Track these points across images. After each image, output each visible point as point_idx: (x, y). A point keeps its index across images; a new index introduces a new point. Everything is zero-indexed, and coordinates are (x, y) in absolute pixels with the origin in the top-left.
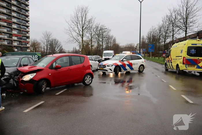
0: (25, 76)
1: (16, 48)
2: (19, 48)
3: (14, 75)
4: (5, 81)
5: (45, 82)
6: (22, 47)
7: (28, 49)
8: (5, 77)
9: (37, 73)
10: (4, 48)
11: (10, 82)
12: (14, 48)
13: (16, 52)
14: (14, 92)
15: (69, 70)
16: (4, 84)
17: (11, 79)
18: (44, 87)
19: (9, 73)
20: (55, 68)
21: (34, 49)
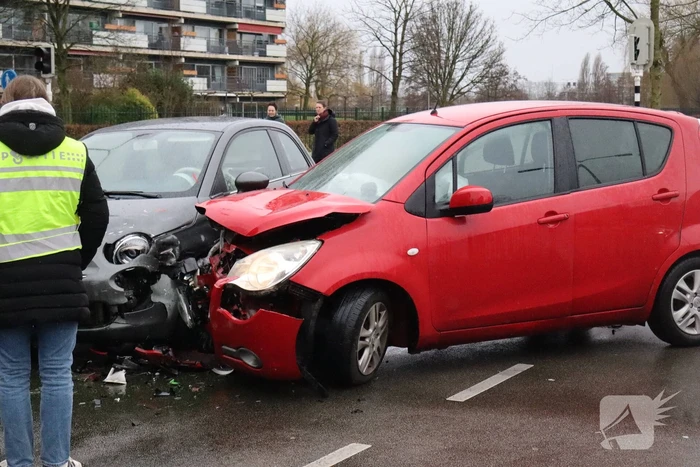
0: (248, 259)
1: (201, 74)
2: (218, 73)
3: (180, 248)
4: (122, 290)
5: (378, 304)
6: (237, 63)
7: (276, 76)
8: (124, 261)
9: (323, 242)
10: (129, 74)
11: (155, 299)
12: (186, 72)
13: (198, 97)
14: (176, 362)
15: (551, 226)
16: (116, 309)
17: (163, 276)
18: (367, 340)
19: (147, 237)
20: (447, 206)
21: (311, 77)
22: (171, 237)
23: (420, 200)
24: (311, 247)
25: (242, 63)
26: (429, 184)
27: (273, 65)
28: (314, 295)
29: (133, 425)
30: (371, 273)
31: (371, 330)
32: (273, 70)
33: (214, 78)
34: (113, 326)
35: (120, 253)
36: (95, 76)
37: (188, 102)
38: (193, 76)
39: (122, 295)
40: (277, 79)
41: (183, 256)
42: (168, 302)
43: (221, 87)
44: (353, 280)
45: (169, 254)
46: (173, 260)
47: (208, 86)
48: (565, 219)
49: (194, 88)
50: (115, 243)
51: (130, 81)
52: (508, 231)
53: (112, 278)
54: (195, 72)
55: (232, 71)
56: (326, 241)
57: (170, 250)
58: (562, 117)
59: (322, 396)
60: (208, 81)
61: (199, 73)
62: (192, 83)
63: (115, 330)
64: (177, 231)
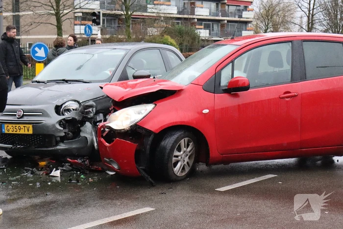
1: (207, 27)
2: (215, 27)
3: (96, 109)
4: (62, 129)
5: (186, 139)
6: (226, 22)
7: (248, 29)
8: (66, 114)
9: (156, 105)
10: (166, 28)
11: (82, 134)
12: (197, 27)
13: (202, 40)
14: (89, 167)
15: (287, 99)
16: (58, 139)
17: (87, 123)
18: (180, 158)
19: (78, 102)
20: (227, 88)
21: (267, 29)
22: (91, 103)
23: (212, 84)
24: (149, 107)
25: (228, 21)
26: (217, 75)
27: (246, 23)
28: (149, 132)
29: (47, 195)
30: (181, 122)
31: (182, 153)
32: (246, 25)
33: (213, 30)
34: (58, 147)
35: (65, 110)
36: (148, 29)
37: (197, 42)
38: (201, 29)
39: (61, 132)
40: (248, 30)
41: (97, 113)
42: (88, 136)
43: (217, 35)
44: (170, 125)
45: (89, 111)
46: (92, 115)
47: (210, 34)
48: (295, 96)
49: (201, 35)
50: (62, 105)
51: (166, 31)
52: (261, 102)
53: (57, 123)
54: (202, 27)
55: (223, 26)
56: (157, 105)
57: (91, 109)
58: (298, 40)
59: (152, 185)
60: (210, 31)
61: (204, 27)
62: (200, 33)
63: (60, 149)
64: (94, 100)
